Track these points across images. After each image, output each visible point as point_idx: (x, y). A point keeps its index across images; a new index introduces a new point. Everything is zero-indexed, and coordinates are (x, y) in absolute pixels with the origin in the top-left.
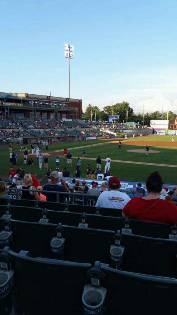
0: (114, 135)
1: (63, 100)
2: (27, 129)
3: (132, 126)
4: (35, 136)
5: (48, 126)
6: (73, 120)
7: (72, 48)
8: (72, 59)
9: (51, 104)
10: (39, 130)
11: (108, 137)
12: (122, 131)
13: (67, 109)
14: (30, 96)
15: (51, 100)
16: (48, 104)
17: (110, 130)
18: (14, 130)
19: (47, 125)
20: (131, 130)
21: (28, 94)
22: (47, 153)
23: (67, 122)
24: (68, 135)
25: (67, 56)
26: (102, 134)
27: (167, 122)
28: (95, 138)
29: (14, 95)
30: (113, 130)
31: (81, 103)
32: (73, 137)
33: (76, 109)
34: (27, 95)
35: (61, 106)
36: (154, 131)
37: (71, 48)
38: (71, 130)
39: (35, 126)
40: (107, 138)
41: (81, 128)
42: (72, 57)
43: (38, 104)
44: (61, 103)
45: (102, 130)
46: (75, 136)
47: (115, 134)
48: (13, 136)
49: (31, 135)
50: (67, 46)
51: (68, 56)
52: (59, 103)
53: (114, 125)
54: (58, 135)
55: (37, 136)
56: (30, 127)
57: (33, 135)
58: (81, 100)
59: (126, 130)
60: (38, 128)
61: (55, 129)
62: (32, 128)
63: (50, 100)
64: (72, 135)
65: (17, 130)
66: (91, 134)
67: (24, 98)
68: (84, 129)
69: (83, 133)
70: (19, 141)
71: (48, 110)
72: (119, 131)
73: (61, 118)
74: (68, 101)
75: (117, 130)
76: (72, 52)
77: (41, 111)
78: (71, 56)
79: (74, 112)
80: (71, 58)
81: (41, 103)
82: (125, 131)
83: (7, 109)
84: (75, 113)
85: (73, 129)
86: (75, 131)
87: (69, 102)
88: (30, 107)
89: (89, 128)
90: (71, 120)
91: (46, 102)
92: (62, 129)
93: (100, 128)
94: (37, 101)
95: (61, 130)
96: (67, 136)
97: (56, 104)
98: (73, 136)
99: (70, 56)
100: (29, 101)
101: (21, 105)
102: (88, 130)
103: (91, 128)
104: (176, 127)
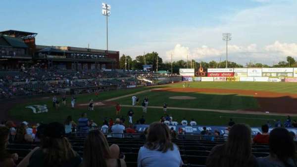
1: (102, 52)
3: (164, 74)
4: (80, 86)
5: (91, 76)
6: (112, 70)
7: (109, 7)
8: (109, 16)
9: (92, 56)
10: (83, 81)
12: (157, 79)
13: (106, 60)
14: (72, 49)
15: (92, 52)
16: (89, 56)
17: (147, 78)
18: (59, 81)
20: (164, 78)
23: (108, 72)
25: (105, 13)
26: (141, 82)
27: (193, 70)
28: (134, 86)
29: (57, 48)
31: (119, 54)
32: (116, 86)
33: (115, 60)
34: (69, 48)
35: (100, 57)
36: (183, 78)
39: (78, 77)
40: (145, 86)
41: (121, 77)
43: (80, 56)
44: (100, 55)
45: (139, 78)
47: (151, 82)
48: (60, 87)
49: (76, 85)
50: (104, 5)
53: (148, 74)
54: (101, 84)
55: (82, 86)
56: (74, 78)
57: (78, 86)
58: (119, 52)
59: (160, 77)
60: (82, 79)
62: (76, 79)
63: (90, 52)
64: (114, 84)
65: (62, 81)
66: (131, 83)
67: (66, 50)
68: (123, 78)
70: (67, 92)
71: (88, 61)
73: (101, 69)
74: (107, 53)
75: (152, 79)
76: (109, 10)
77: (83, 63)
81: (82, 55)
82: (159, 79)
83: (50, 61)
84: (114, 63)
85: (114, 78)
86: (115, 80)
88: (73, 59)
90: (110, 70)
91: (87, 54)
92: (103, 79)
93: (138, 76)
94: (79, 53)
96: (109, 85)
97: (96, 56)
99: (107, 14)
100: (71, 53)
101: (64, 57)
102: (127, 78)
103: (130, 76)
104: (201, 74)
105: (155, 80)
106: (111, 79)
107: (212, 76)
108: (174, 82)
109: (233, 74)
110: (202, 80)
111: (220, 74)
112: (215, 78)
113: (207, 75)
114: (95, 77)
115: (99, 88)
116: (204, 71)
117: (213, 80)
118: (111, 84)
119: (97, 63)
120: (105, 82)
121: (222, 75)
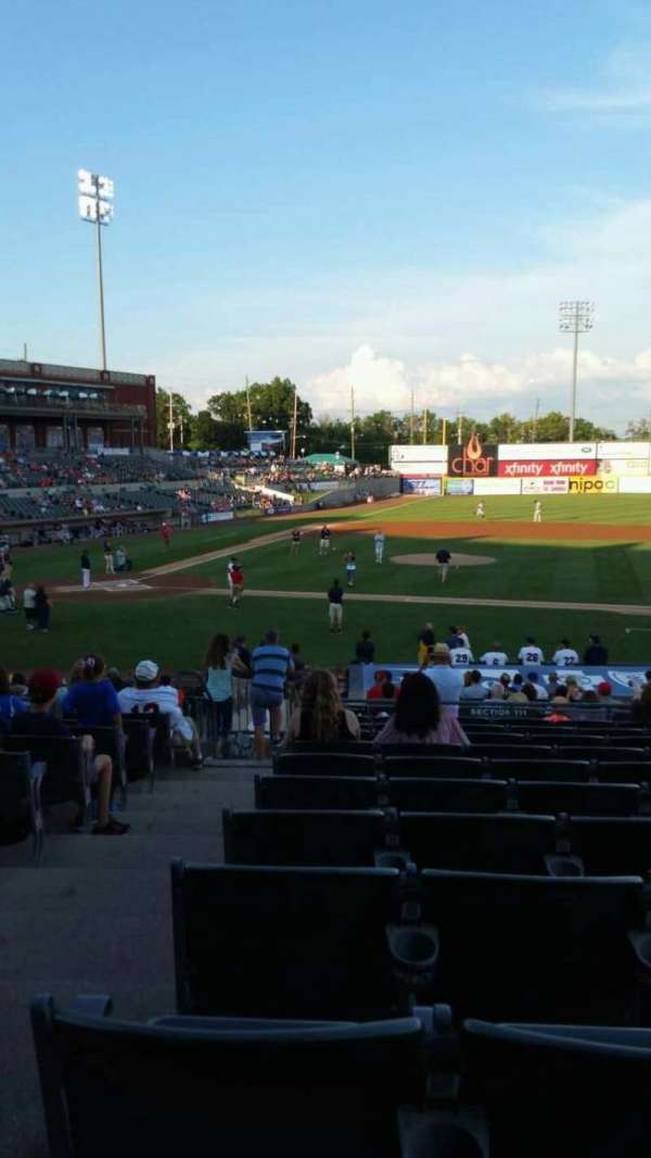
0: (286, 502)
1: (88, 376)
3: (330, 468)
5: (53, 474)
6: (131, 452)
7: (106, 187)
8: (106, 224)
10: (29, 494)
11: (269, 512)
12: (309, 487)
13: (106, 411)
15: (49, 379)
16: (37, 395)
17: (269, 484)
19: (49, 473)
20: (336, 483)
22: (135, 582)
23: (118, 458)
24: (136, 509)
25: (89, 213)
26: (250, 501)
27: (441, 452)
28: (230, 516)
30: (278, 486)
31: (154, 386)
32: (158, 516)
33: (141, 409)
35: (84, 399)
36: (404, 485)
37: (102, 185)
38: (138, 489)
40: (266, 514)
41: (171, 479)
42: (106, 219)
44: (82, 389)
45: (240, 484)
46: (163, 513)
47: (290, 498)
49: (6, 512)
50: (89, 181)
51: (94, 215)
52: (76, 391)
53: (273, 468)
54: (102, 508)
57: (14, 514)
58: (153, 377)
59: (318, 481)
60: (23, 485)
61: (78, 485)
63: (45, 378)
64: (151, 507)
66: (213, 502)
68: (181, 484)
69: (184, 497)
71: (36, 415)
72: (298, 487)
73: (86, 447)
74: (108, 382)
75: (291, 486)
76: (105, 200)
77: (13, 421)
78: (102, 216)
79: (133, 420)
80: (102, 221)
81: (12, 390)
82: (317, 486)
84: (137, 424)
85: (145, 486)
86: (152, 492)
87: (111, 384)
89: (197, 478)
90: (125, 452)
91: (30, 385)
92: (104, 486)
93: (233, 476)
95: (103, 490)
96: (134, 512)
97: (65, 394)
98: (156, 510)
99: (100, 216)
102: (194, 485)
103: (203, 477)
104: (474, 467)
105: (302, 491)
106: (134, 487)
107: (517, 475)
108: (376, 499)
109: (594, 465)
110: (476, 493)
111: (546, 467)
112: (527, 481)
113: (495, 469)
114: (71, 481)
115: (98, 524)
116: (484, 455)
117: (516, 491)
118: (139, 508)
119: (72, 424)
120: (115, 498)
121: (553, 468)
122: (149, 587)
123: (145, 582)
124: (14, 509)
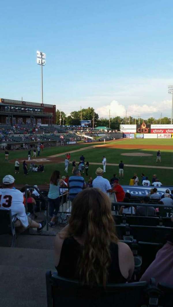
0: (91, 139)
1: (38, 105)
2: (7, 134)
3: (103, 130)
4: (17, 141)
6: (48, 125)
7: (44, 56)
8: (44, 66)
9: (27, 109)
10: (20, 136)
11: (86, 142)
12: (97, 135)
13: (42, 115)
14: (5, 101)
15: (27, 105)
16: (24, 110)
17: (86, 134)
19: (26, 130)
20: (105, 134)
21: (3, 99)
22: (45, 159)
23: (45, 127)
24: (49, 140)
25: (39, 62)
26: (81, 139)
27: (134, 126)
28: (75, 142)
30: (88, 135)
31: (55, 108)
33: (51, 114)
35: (36, 111)
36: (124, 135)
37: (43, 55)
38: (50, 135)
39: (14, 132)
41: (59, 133)
42: (44, 64)
43: (14, 109)
44: (36, 108)
45: (78, 134)
46: (56, 141)
47: (92, 138)
49: (13, 140)
50: (39, 54)
51: (41, 63)
52: (34, 109)
53: (87, 130)
54: (39, 140)
55: (19, 142)
56: (10, 132)
57: (15, 141)
58: (55, 106)
59: (100, 134)
60: (18, 133)
61: (33, 133)
62: (12, 134)
63: (25, 105)
64: (53, 140)
66: (70, 139)
68: (62, 134)
69: (62, 137)
70: (3, 147)
71: (23, 115)
72: (94, 135)
73: (36, 123)
74: (43, 107)
75: (92, 135)
76: (44, 59)
77: (17, 117)
79: (49, 117)
81: (17, 108)
82: (99, 135)
85: (52, 134)
86: (54, 136)
87: (44, 107)
88: (7, 112)
89: (66, 132)
90: (47, 125)
91: (22, 107)
92: (41, 134)
93: (76, 132)
94: (13, 106)
95: (40, 135)
96: (48, 141)
97: (31, 110)
99: (42, 63)
100: (4, 106)
102: (65, 134)
103: (68, 132)
104: (144, 131)
105: (95, 136)
106: (49, 134)
107: (156, 133)
108: (116, 139)
110: (145, 137)
111: (165, 131)
112: (159, 135)
113: (150, 131)
116: (147, 127)
117: (156, 137)
118: (50, 140)
119: (33, 117)
120: (43, 137)
121: (167, 131)
122: (49, 161)
123: (47, 159)
124: (15, 140)
